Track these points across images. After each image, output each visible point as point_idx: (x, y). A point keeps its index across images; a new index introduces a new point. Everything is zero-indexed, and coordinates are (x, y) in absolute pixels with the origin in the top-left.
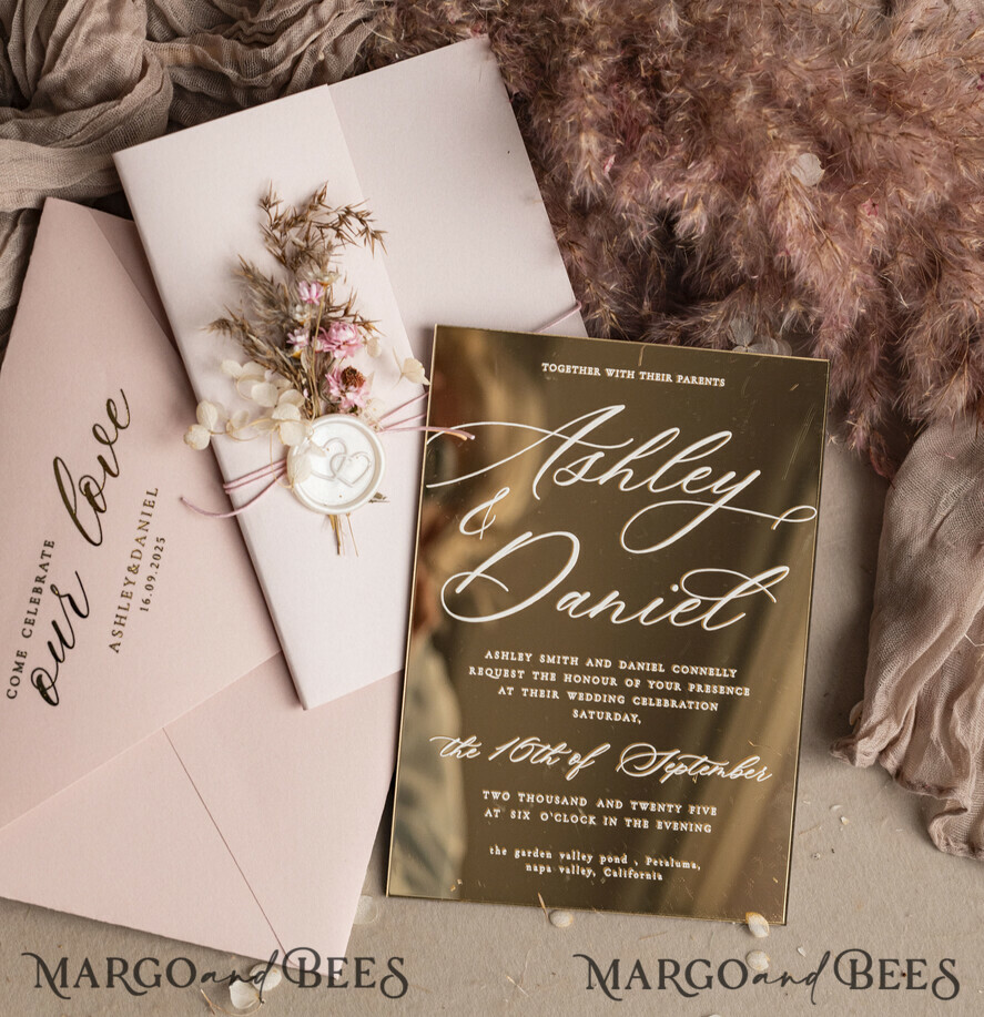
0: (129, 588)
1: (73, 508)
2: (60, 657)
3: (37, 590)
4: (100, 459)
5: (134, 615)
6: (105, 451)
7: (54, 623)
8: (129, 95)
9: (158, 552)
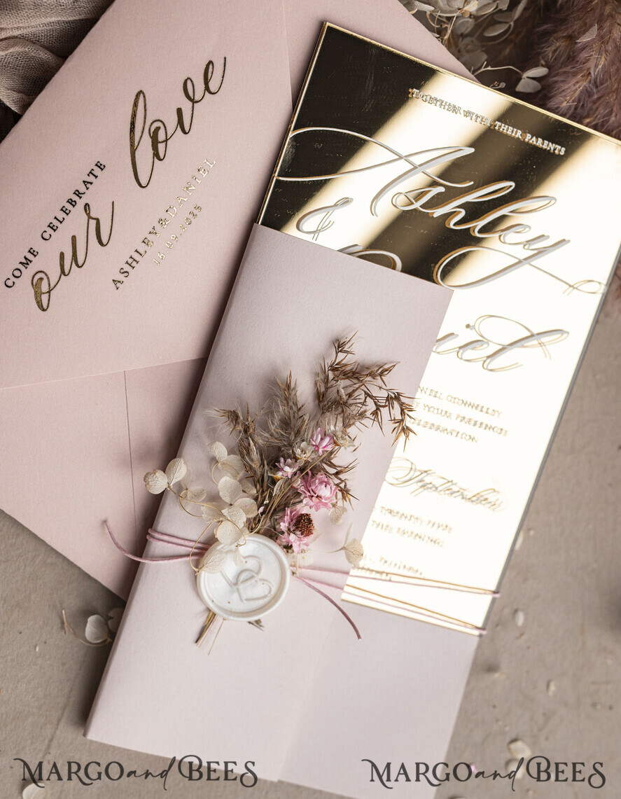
0: (152, 238)
1: (136, 144)
2: (67, 270)
3: (72, 202)
4: (179, 111)
5: (146, 263)
6: (186, 106)
7: (74, 238)
9: (191, 217)
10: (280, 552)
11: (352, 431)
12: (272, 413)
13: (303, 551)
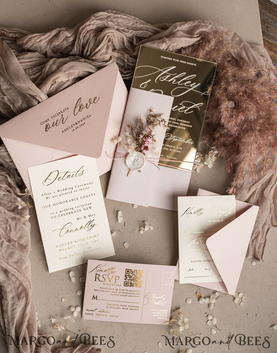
10: (143, 155)
11: (155, 128)
12: (137, 125)
13: (147, 154)
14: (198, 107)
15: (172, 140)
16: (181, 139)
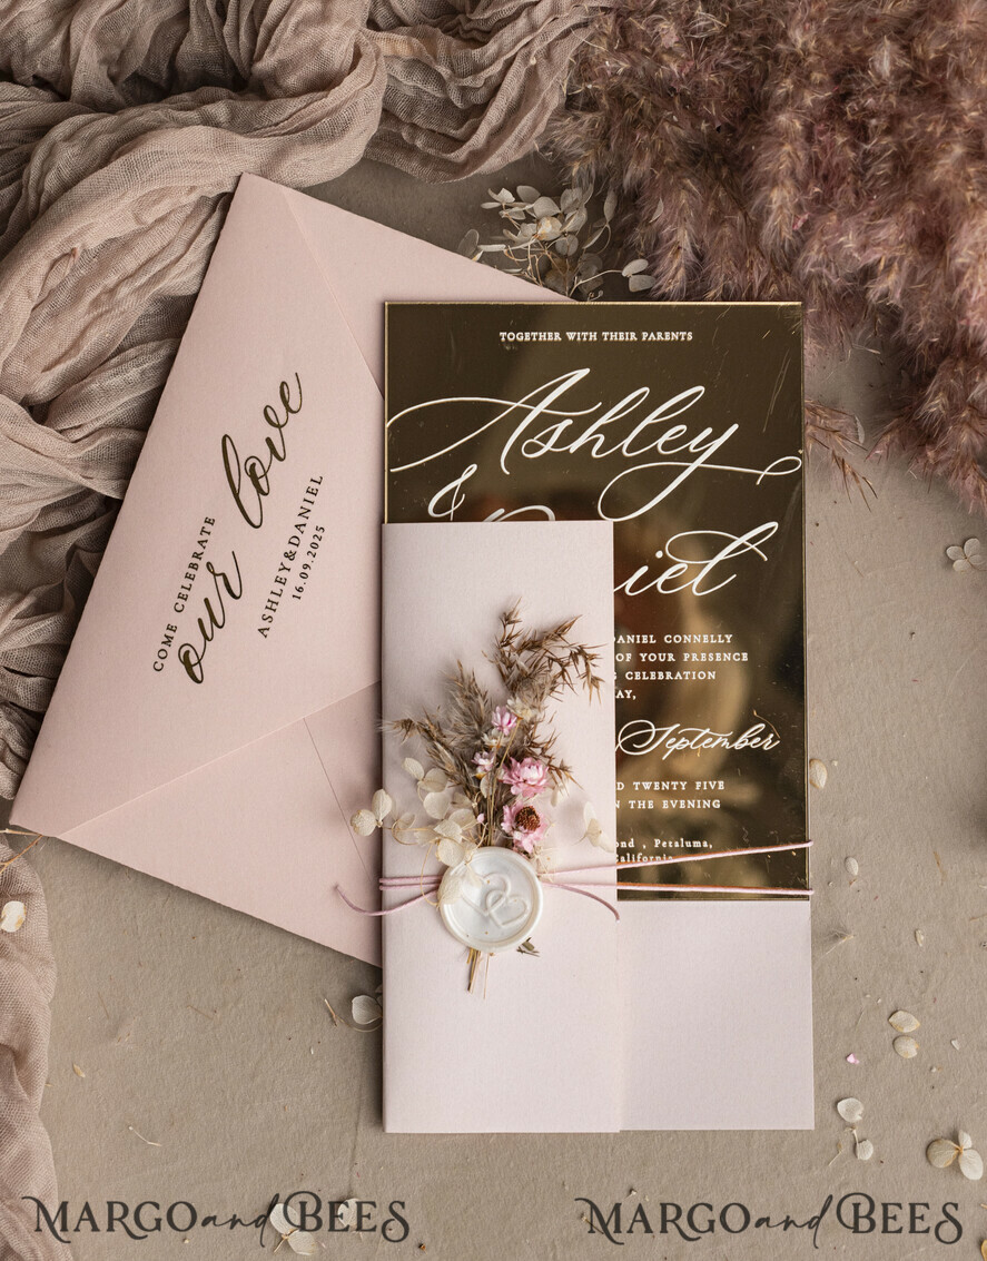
0: (283, 574)
1: (237, 488)
2: (209, 635)
3: (193, 566)
4: (269, 441)
5: (286, 601)
6: (274, 434)
7: (206, 601)
8: (337, 88)
9: (316, 540)
10: (521, 859)
13: (538, 847)
14: (753, 547)
15: (662, 748)
16: (707, 736)
